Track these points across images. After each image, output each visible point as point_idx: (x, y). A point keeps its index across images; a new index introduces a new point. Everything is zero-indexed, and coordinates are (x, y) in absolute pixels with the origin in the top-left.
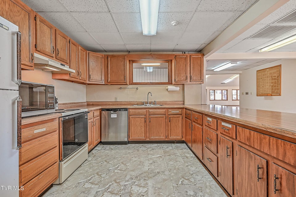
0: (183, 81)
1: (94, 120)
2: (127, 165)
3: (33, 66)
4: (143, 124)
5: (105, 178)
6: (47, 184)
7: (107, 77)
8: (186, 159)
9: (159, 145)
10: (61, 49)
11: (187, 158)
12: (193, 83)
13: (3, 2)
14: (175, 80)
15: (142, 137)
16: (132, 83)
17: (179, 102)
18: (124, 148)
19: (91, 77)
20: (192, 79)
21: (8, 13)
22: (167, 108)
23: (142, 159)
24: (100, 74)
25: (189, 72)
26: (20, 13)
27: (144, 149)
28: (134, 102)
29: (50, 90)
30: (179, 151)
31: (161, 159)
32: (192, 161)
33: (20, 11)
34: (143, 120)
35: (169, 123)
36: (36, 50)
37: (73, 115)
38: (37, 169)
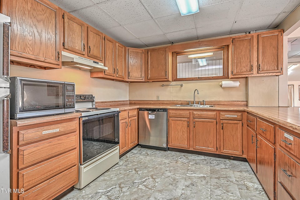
0: (245, 73)
1: (129, 121)
2: (157, 180)
3: (60, 64)
4: (185, 129)
5: (125, 194)
6: (61, 189)
7: (147, 73)
8: (244, 191)
9: (206, 158)
10: (94, 46)
11: (247, 189)
12: (262, 75)
13: (24, 1)
14: (232, 72)
15: (184, 145)
16: (176, 79)
17: (239, 102)
18: (161, 156)
19: (131, 74)
20: (261, 70)
21: (31, 13)
22: (218, 110)
23: (177, 176)
24: (140, 70)
25: (257, 59)
26: (45, 11)
27: (184, 161)
28: (178, 101)
29: (69, 88)
30: (235, 173)
31: (204, 182)
32: (255, 196)
33: (45, 10)
34: (186, 123)
35: (222, 131)
36: (64, 48)
37: (98, 115)
38: (47, 173)
